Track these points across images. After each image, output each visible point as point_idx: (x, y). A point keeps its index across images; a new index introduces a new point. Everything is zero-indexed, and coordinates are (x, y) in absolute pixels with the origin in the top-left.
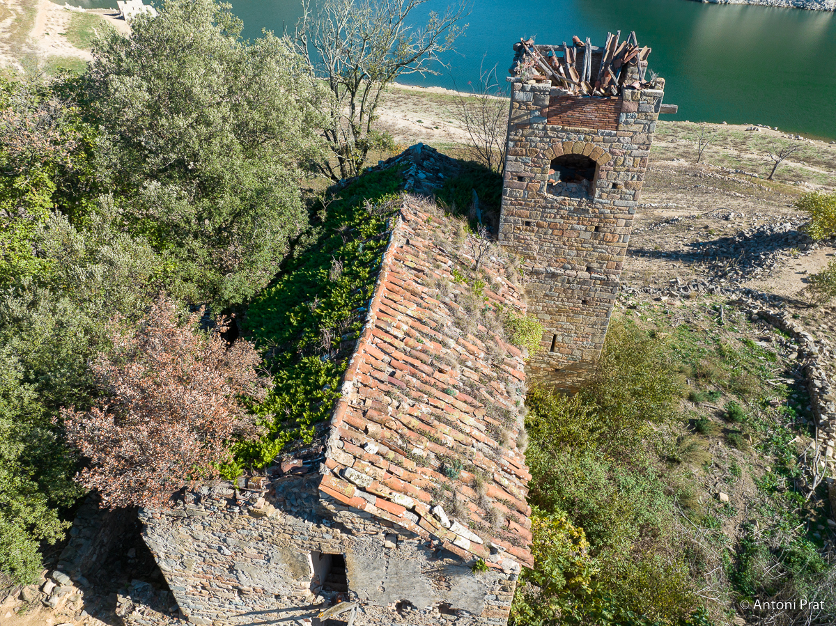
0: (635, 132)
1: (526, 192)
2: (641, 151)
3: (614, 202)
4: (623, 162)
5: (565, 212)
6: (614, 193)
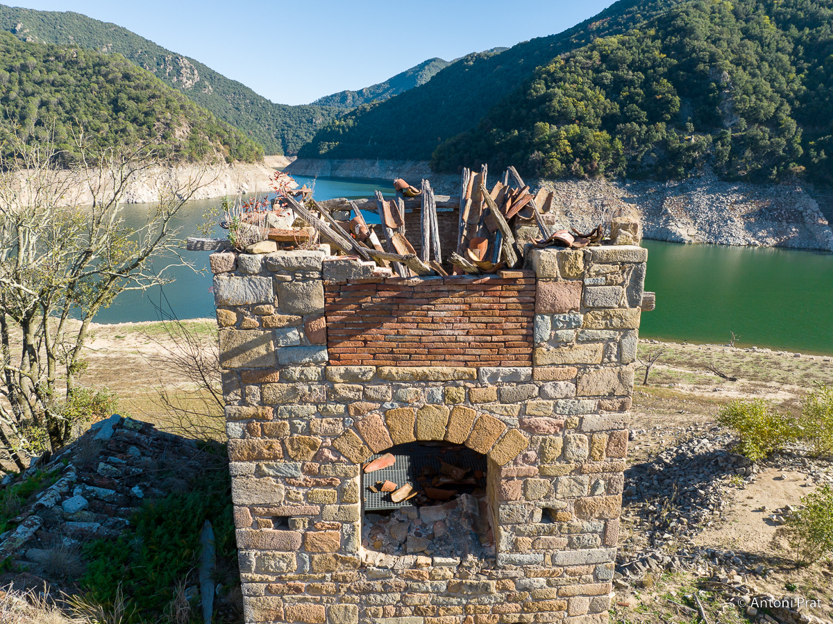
0: (584, 367)
1: (306, 556)
2: (606, 415)
3: (553, 557)
4: (564, 449)
5: (424, 596)
6: (551, 533)
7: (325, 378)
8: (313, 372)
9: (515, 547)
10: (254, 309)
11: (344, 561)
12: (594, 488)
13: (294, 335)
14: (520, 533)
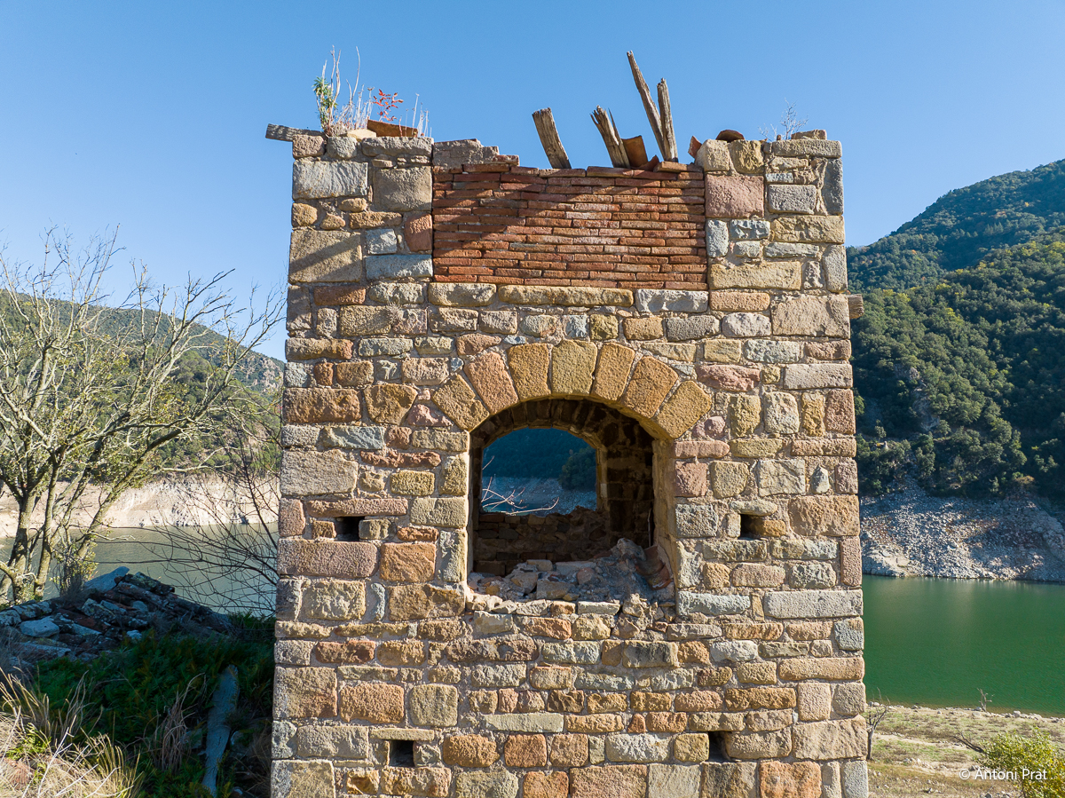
0: (777, 292)
1: (380, 588)
2: (817, 365)
3: (765, 601)
4: (763, 415)
5: (565, 672)
6: (757, 557)
7: (427, 300)
8: (411, 290)
9: (704, 583)
10: (341, 203)
11: (440, 599)
12: (814, 481)
13: (390, 239)
14: (710, 555)
